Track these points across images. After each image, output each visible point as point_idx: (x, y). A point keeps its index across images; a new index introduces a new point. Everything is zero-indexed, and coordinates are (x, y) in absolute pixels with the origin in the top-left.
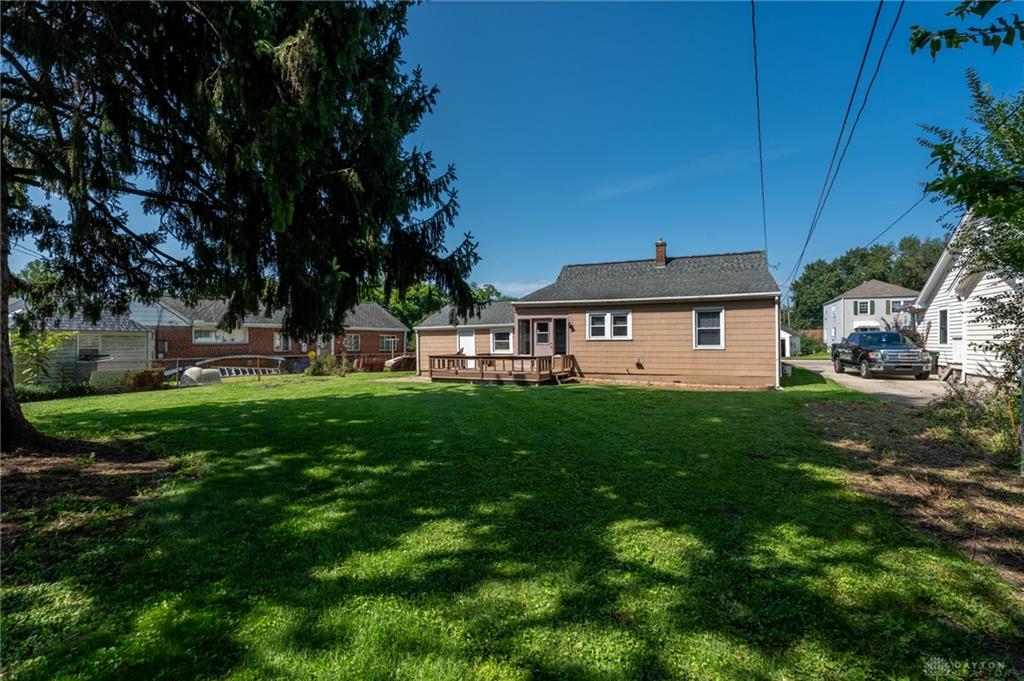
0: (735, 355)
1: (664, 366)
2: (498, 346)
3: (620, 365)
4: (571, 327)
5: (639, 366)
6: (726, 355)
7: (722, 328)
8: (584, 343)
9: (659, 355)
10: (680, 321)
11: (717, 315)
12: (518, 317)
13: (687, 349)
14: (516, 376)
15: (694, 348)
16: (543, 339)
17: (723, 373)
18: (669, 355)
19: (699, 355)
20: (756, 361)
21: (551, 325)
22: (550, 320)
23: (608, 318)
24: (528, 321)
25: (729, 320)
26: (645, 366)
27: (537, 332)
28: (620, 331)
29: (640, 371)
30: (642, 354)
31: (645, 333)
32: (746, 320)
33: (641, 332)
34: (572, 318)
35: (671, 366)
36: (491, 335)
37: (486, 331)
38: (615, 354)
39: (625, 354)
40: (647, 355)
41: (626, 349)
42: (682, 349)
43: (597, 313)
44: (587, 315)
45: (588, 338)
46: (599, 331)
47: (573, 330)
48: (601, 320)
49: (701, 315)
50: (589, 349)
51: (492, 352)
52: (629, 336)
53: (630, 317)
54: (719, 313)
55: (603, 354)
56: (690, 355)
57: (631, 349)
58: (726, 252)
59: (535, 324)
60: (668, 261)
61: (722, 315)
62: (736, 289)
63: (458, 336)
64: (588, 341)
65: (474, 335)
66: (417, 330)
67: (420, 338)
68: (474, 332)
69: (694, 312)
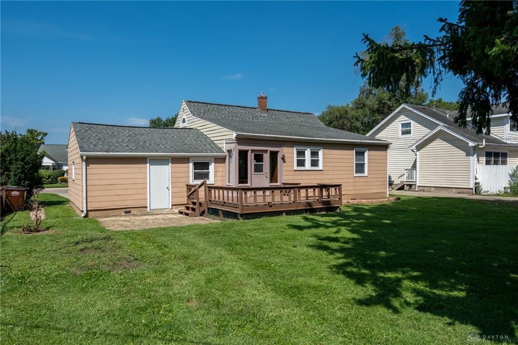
0: (371, 180)
2: (197, 176)
4: (283, 159)
6: (369, 180)
7: (366, 161)
8: (292, 173)
9: (337, 181)
11: (363, 154)
12: (238, 147)
13: (352, 176)
15: (355, 175)
16: (259, 169)
17: (367, 191)
18: (342, 181)
19: (357, 180)
20: (379, 183)
21: (267, 157)
22: (266, 151)
23: (308, 153)
24: (246, 152)
25: (369, 157)
27: (254, 162)
28: (315, 163)
30: (328, 180)
31: (331, 164)
32: (376, 158)
33: (327, 164)
36: (191, 164)
37: (185, 160)
38: (312, 181)
39: (318, 181)
41: (319, 177)
42: (349, 176)
43: (301, 148)
44: (295, 149)
45: (295, 168)
46: (301, 163)
47: (284, 162)
48: (303, 153)
49: (357, 153)
50: (296, 177)
51: (191, 183)
52: (321, 167)
53: (321, 153)
56: (352, 180)
57: (322, 177)
59: (253, 154)
61: (366, 154)
63: (148, 164)
64: (295, 171)
65: (170, 164)
66: (86, 156)
67: (88, 167)
68: (170, 161)
69: (354, 151)
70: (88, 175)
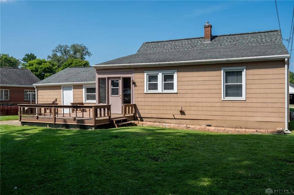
0: (253, 105)
1: (201, 113)
2: (88, 98)
3: (169, 112)
4: (134, 83)
5: (182, 113)
6: (247, 105)
7: (244, 83)
8: (143, 96)
9: (196, 104)
10: (212, 78)
11: (240, 73)
12: (98, 76)
13: (217, 100)
14: (79, 121)
15: (222, 99)
16: (115, 92)
17: (244, 119)
18: (204, 104)
19: (226, 104)
20: (270, 110)
21: (120, 82)
22: (120, 78)
23: (160, 76)
24: (105, 79)
25: (250, 77)
26: (186, 112)
27: (111, 87)
28: (169, 86)
29: (183, 117)
30: (184, 104)
31: (187, 87)
32: (261, 77)
33: (184, 87)
34: (135, 77)
35: (205, 113)
36: (84, 89)
37: (80, 87)
38: (165, 104)
39: (173, 104)
40: (188, 104)
41: (173, 100)
42: (214, 100)
43: (152, 73)
44: (145, 74)
45: (145, 92)
46: (153, 86)
47: (136, 86)
48: (155, 78)
49: (228, 74)
50: (147, 100)
51: (84, 102)
52: (175, 90)
53: (175, 76)
54: (241, 72)
55: (157, 104)
57: (176, 100)
58: (253, 32)
59: (110, 81)
60: (213, 38)
61: (244, 73)
62: (256, 54)
63: (62, 90)
64: (145, 94)
65: (72, 89)
66: (36, 86)
67: (38, 92)
68: (72, 87)
69: (222, 71)
70: (38, 96)
